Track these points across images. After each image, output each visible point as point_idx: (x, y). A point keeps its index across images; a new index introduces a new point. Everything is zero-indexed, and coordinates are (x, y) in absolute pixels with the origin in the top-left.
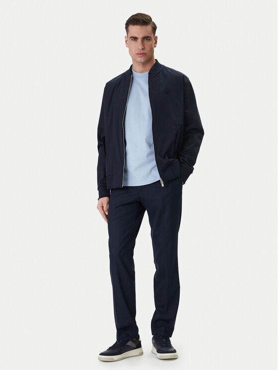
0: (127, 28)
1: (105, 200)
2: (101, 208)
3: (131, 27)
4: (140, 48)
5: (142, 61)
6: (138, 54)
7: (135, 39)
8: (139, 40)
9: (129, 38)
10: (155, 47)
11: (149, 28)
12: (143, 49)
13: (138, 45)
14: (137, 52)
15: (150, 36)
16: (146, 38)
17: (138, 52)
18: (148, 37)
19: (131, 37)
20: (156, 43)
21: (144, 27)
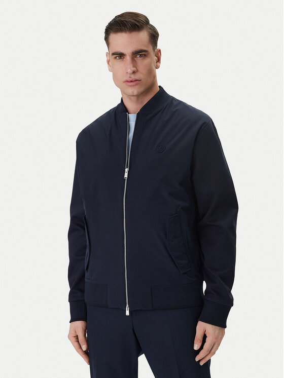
0: (107, 39)
1: (80, 325)
2: (74, 339)
3: (113, 37)
4: (130, 71)
5: (135, 93)
6: (127, 81)
7: (121, 56)
8: (128, 58)
9: (111, 55)
10: (157, 67)
11: (144, 35)
12: (134, 72)
13: (125, 67)
14: (125, 79)
15: (145, 48)
16: (139, 53)
17: (127, 78)
18: (141, 51)
19: (113, 54)
20: (159, 60)
21: (135, 35)
